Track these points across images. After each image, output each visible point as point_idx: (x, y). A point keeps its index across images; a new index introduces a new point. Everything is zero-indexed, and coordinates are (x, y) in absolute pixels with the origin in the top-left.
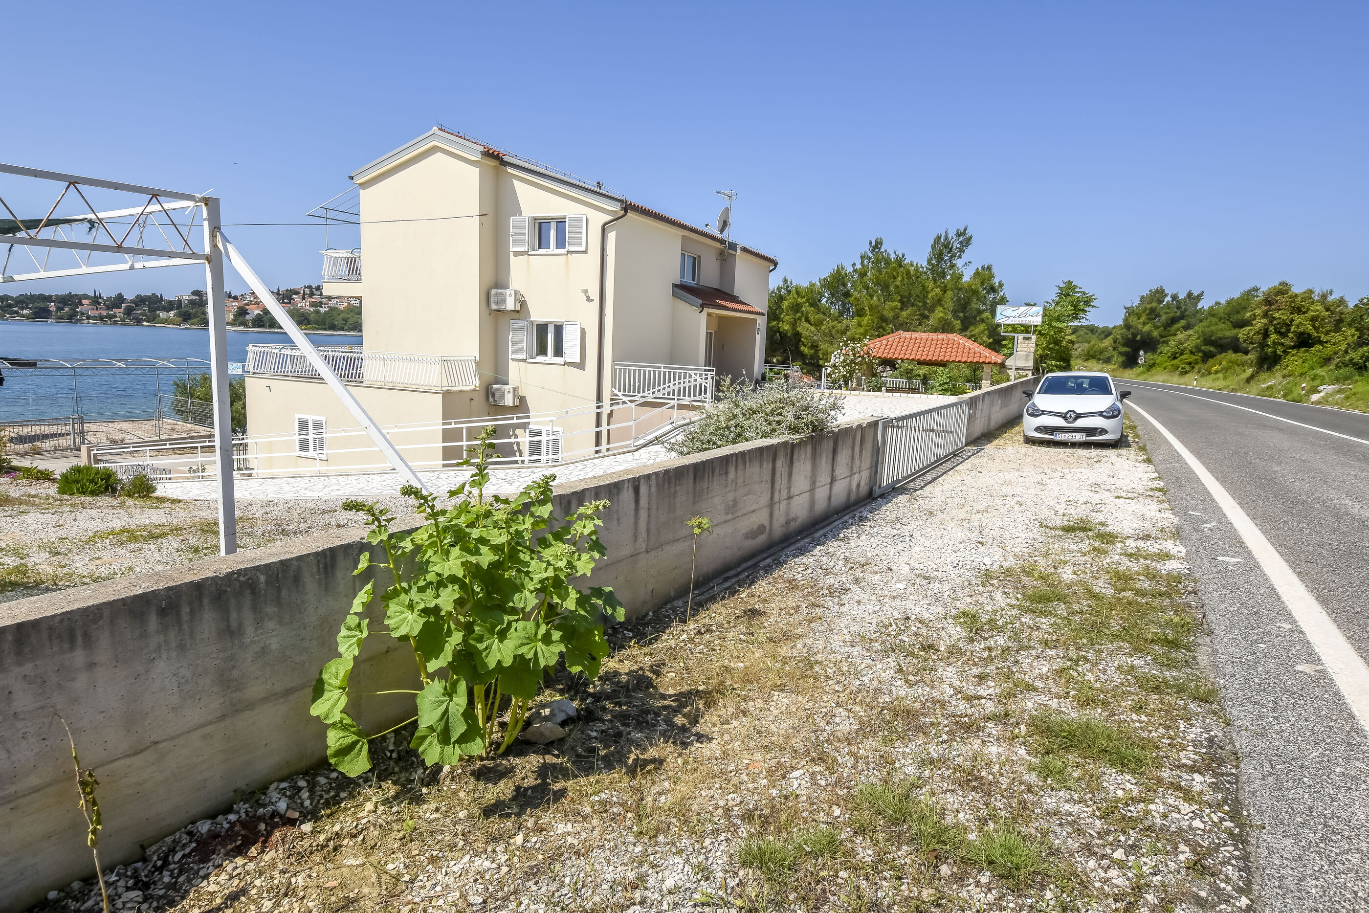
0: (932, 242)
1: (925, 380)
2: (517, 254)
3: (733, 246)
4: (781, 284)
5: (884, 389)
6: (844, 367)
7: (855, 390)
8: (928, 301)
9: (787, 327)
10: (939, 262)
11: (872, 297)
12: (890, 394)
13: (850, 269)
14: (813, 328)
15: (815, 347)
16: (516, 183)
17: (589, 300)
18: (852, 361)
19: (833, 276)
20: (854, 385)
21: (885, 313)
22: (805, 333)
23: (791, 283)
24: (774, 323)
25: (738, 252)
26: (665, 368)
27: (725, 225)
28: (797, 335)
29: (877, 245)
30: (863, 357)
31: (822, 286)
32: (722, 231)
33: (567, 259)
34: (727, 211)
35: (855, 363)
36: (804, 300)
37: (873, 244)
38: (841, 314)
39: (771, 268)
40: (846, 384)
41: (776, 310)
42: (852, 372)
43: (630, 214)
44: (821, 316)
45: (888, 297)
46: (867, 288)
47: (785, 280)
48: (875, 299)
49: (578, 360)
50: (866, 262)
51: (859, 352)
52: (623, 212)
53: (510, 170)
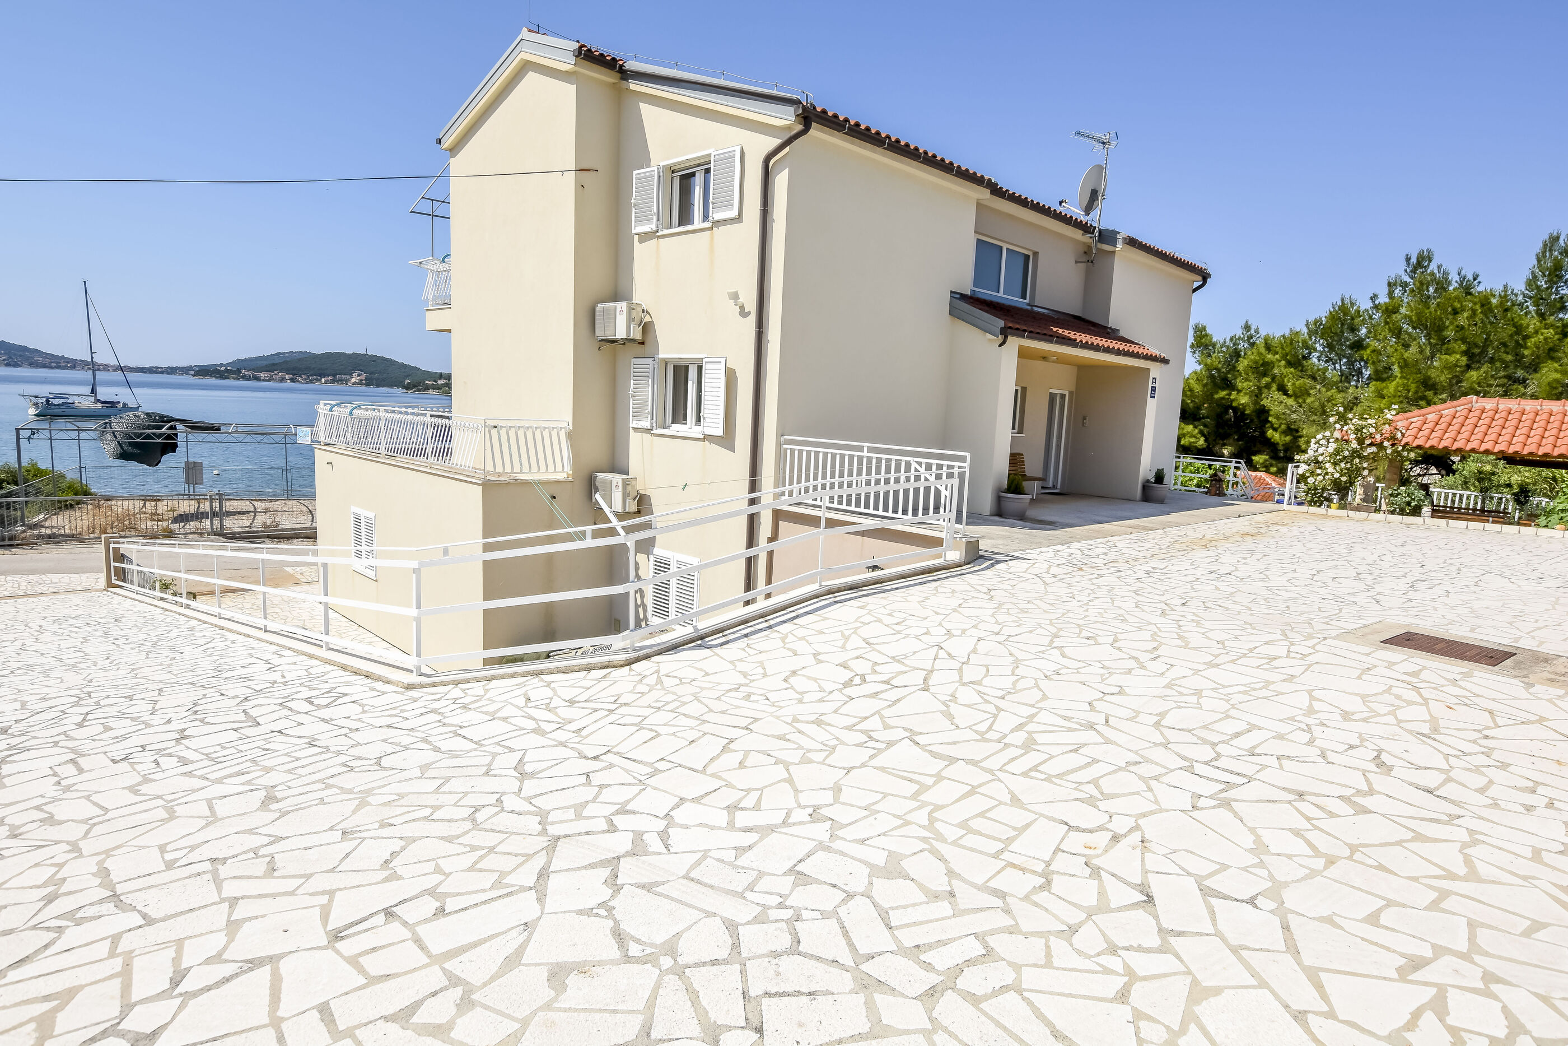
0: (1538, 248)
1: (1522, 495)
2: (644, 237)
3: (1107, 237)
4: (1239, 332)
5: (1426, 510)
6: (1335, 464)
7: (1358, 509)
8: (1526, 352)
9: (1244, 400)
10: (1551, 282)
11: (1406, 346)
12: (1443, 522)
13: (1365, 305)
14: (1291, 402)
15: (1293, 431)
16: (645, 108)
17: (743, 313)
18: (1356, 454)
19: (1332, 317)
20: (1358, 500)
21: (1433, 374)
22: (1275, 409)
23: (1257, 331)
24: (1223, 394)
25: (1120, 246)
26: (871, 450)
27: (1094, 197)
28: (1263, 413)
29: (1423, 260)
30: (1380, 446)
31: (1311, 333)
32: (1088, 210)
33: (712, 238)
34: (1099, 170)
35: (1360, 457)
36: (1277, 357)
37: (1414, 260)
38: (1345, 378)
39: (1196, 284)
40: (1343, 497)
41: (1228, 372)
42: (1353, 474)
43: (816, 132)
44: (1308, 382)
45: (1441, 344)
46: (1398, 333)
47: (1247, 327)
48: (1414, 349)
49: (719, 432)
50: (1398, 292)
51: (1371, 436)
52: (800, 127)
53: (634, 86)
